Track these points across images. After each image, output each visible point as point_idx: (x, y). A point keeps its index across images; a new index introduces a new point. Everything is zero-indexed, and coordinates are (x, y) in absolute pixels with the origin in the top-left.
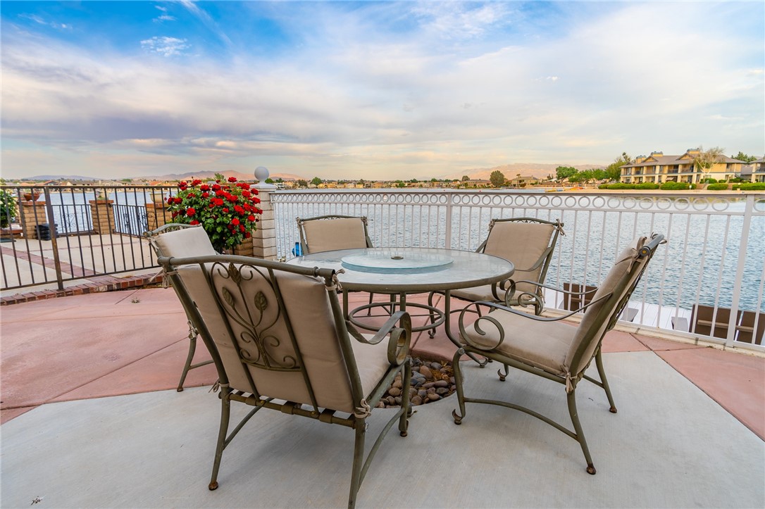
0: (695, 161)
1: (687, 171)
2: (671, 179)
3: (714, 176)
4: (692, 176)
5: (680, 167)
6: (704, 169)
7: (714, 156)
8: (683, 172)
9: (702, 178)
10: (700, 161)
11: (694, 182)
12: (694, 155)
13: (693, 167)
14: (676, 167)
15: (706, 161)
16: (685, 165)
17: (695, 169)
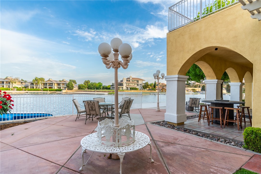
0: (11, 81)
1: (7, 84)
2: (2, 86)
3: (17, 86)
4: (10, 86)
5: (5, 83)
6: (14, 84)
7: (17, 80)
8: (6, 84)
9: (13, 86)
10: (12, 81)
11: (11, 87)
12: (10, 78)
13: (10, 82)
14: (3, 82)
15: (14, 81)
16: (6, 82)
17: (11, 84)
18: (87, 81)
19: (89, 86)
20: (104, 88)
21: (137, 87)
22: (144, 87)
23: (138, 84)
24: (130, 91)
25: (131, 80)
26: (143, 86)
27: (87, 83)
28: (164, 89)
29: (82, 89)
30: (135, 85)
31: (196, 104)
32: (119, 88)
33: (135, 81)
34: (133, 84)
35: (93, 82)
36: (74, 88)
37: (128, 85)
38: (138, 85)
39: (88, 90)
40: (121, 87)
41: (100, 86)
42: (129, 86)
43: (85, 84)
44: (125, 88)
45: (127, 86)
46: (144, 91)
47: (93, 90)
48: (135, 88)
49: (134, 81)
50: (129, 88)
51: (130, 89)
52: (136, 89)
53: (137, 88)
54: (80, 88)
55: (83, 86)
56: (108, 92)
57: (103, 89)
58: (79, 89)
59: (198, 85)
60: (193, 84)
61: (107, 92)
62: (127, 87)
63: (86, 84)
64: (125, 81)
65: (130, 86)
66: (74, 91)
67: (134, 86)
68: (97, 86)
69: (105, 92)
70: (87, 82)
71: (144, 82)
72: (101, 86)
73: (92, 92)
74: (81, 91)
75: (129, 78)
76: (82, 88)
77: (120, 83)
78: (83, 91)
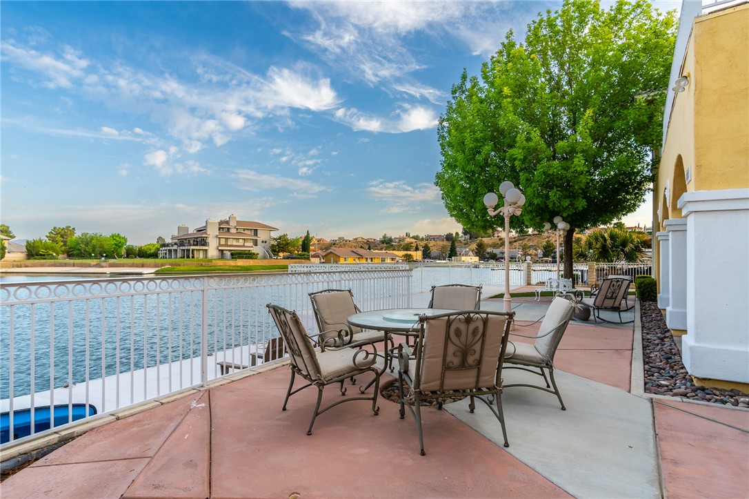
18: (63, 229)
19: (73, 248)
20: (130, 253)
21: (255, 250)
22: (274, 251)
23: (256, 240)
24: (232, 263)
25: (235, 227)
26: (273, 245)
27: (62, 236)
28: (331, 255)
29: (43, 256)
30: (246, 244)
31: (616, 298)
32: (193, 254)
33: (246, 232)
34: (241, 241)
35: (91, 232)
36: (7, 255)
37: (223, 242)
38: (256, 243)
39: (68, 261)
40: (199, 250)
41: (119, 245)
42: (226, 245)
43: (54, 240)
44: (213, 252)
45: (220, 245)
46: (275, 260)
47: (95, 262)
48: (246, 254)
49: (244, 230)
50: (228, 254)
51: (232, 254)
52: (250, 256)
53: (254, 254)
54: (34, 252)
55: (47, 247)
56: (156, 266)
57: (128, 257)
58: (28, 259)
59: (412, 243)
60: (400, 241)
61: (149, 266)
62: (222, 251)
63: (59, 238)
64: (212, 232)
65: (231, 246)
66: (6, 267)
67: (244, 246)
68: (106, 247)
69: (143, 266)
70: (61, 234)
71: (275, 235)
72: (120, 247)
73: (90, 266)
74: (42, 266)
75: (227, 222)
76: (41, 255)
77: (197, 238)
78: (49, 266)
